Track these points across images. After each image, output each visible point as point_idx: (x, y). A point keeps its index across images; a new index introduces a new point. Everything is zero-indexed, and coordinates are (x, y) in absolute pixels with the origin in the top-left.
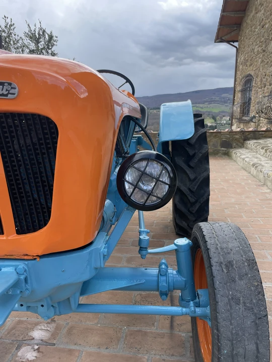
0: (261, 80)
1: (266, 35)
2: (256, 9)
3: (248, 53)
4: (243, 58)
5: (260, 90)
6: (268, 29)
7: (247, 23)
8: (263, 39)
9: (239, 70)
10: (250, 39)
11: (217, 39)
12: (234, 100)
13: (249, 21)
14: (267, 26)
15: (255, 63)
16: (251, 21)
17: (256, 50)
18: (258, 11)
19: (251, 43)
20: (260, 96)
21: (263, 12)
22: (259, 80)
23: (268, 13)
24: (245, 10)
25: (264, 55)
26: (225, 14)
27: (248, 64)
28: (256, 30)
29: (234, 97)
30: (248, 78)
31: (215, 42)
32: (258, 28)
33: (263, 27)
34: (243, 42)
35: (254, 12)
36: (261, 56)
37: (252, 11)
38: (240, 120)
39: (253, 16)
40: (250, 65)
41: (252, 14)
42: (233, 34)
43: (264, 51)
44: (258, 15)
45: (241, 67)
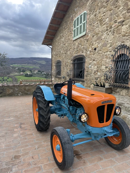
0: (65, 64)
1: (66, 48)
2: (60, 37)
3: (57, 52)
4: (55, 53)
5: (65, 67)
6: (67, 46)
7: (56, 40)
8: (65, 49)
9: (53, 57)
10: (58, 47)
11: (43, 44)
12: (52, 68)
13: (57, 40)
14: (66, 45)
15: (62, 57)
16: (58, 40)
17: (61, 52)
18: (62, 38)
19: (59, 49)
20: (66, 69)
21: (64, 39)
22: (64, 63)
23: (66, 40)
24: (54, 35)
25: (65, 55)
26: (47, 35)
27: (58, 56)
28: (61, 45)
29: (52, 67)
30: (58, 61)
31: (42, 44)
32: (62, 44)
33: (64, 45)
34: (54, 47)
35: (59, 37)
36: (64, 55)
37: (58, 37)
38: (56, 77)
39: (59, 39)
40: (59, 57)
41: (58, 38)
42: (49, 43)
43: (66, 53)
44: (61, 39)
45: (54, 56)
